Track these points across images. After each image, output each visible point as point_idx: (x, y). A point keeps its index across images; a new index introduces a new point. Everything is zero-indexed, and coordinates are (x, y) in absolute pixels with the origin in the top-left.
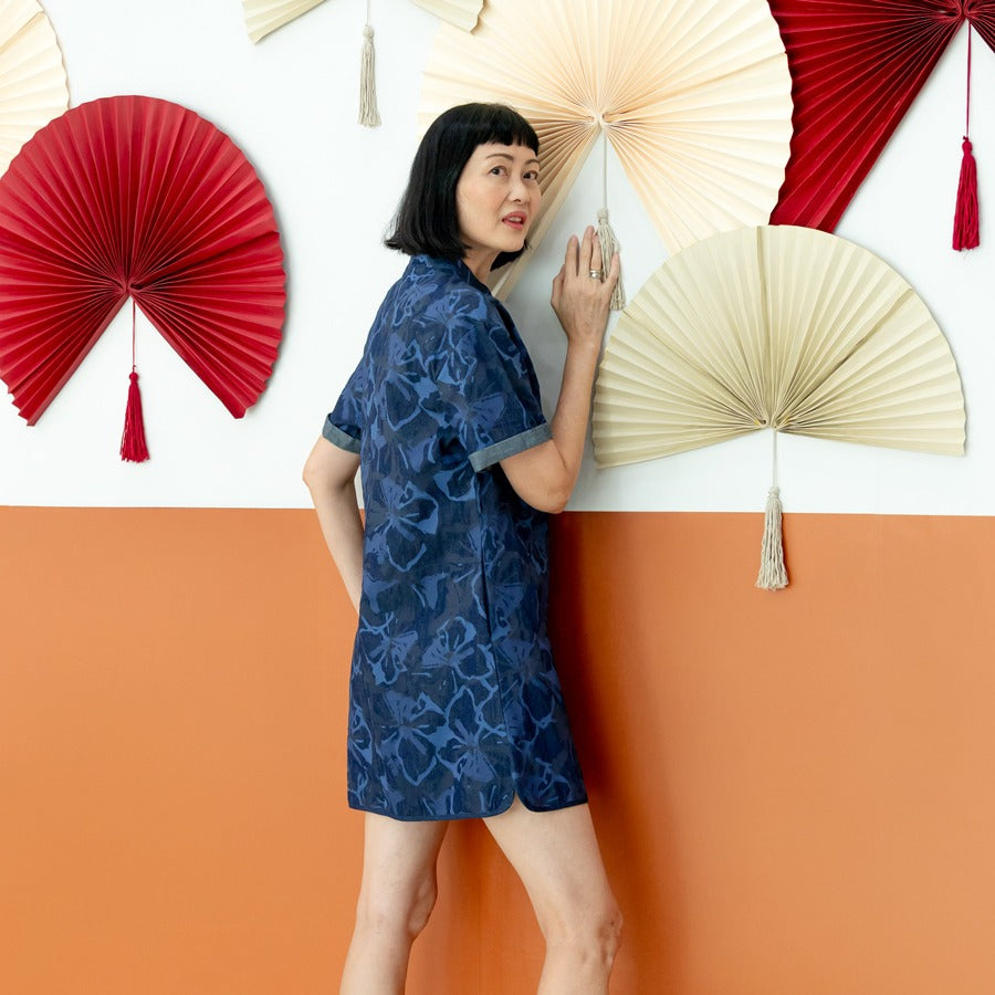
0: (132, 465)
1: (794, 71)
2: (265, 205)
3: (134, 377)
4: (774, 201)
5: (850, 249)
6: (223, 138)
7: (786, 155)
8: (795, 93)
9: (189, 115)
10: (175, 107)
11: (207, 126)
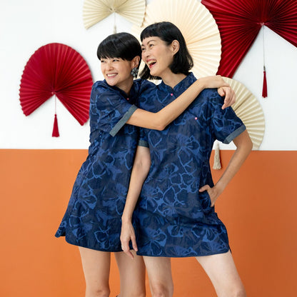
0: (55, 138)
1: (221, 37)
2: (89, 71)
3: (56, 115)
4: (217, 70)
5: (236, 83)
6: (78, 54)
7: (220, 59)
8: (222, 43)
9: (69, 48)
10: (66, 46)
11: (74, 51)
